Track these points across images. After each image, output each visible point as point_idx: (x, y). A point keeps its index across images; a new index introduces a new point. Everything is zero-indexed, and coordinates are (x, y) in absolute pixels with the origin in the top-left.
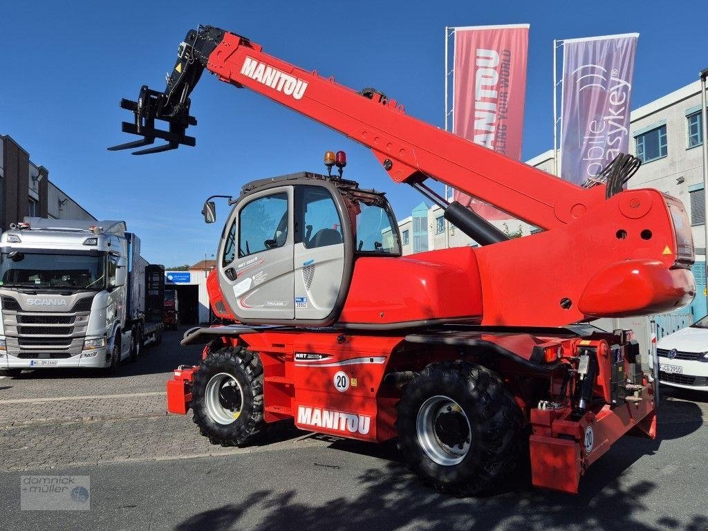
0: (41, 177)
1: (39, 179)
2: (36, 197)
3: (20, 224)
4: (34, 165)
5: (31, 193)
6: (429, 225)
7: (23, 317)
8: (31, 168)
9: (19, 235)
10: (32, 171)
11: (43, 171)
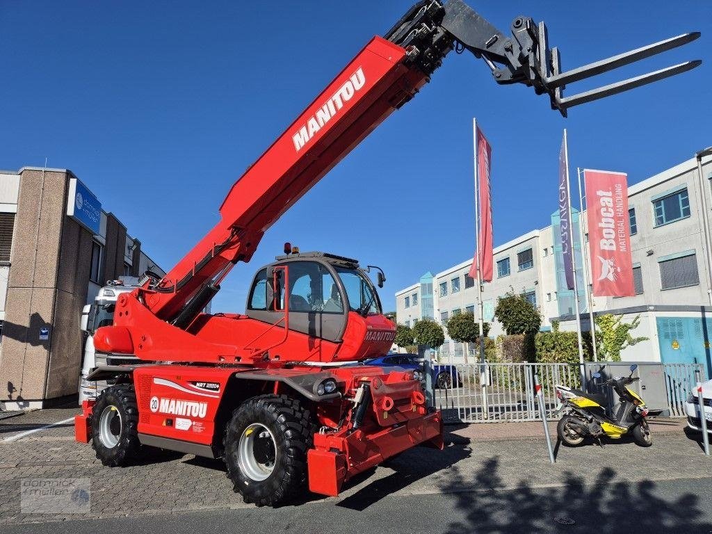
0: (135, 247)
1: (133, 249)
2: (130, 262)
3: (115, 281)
4: (130, 238)
5: (126, 259)
6: (434, 289)
7: (112, 360)
8: (128, 240)
9: (114, 290)
10: (129, 242)
11: (137, 243)
